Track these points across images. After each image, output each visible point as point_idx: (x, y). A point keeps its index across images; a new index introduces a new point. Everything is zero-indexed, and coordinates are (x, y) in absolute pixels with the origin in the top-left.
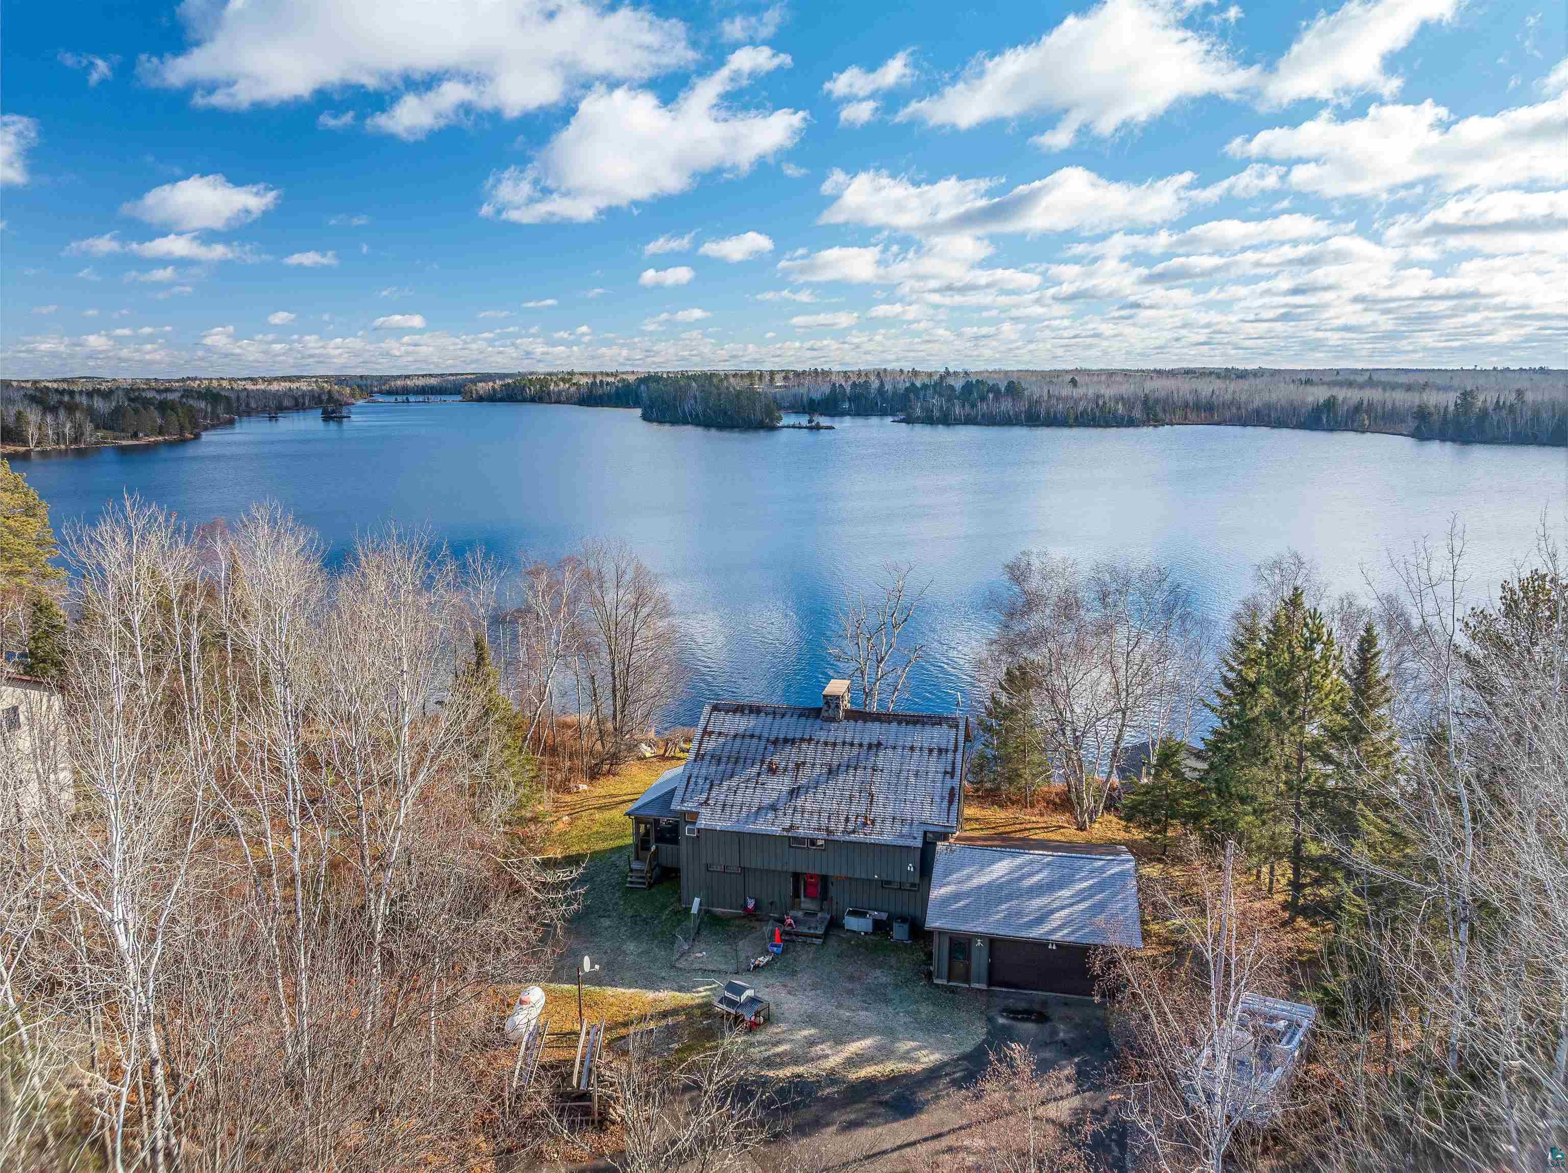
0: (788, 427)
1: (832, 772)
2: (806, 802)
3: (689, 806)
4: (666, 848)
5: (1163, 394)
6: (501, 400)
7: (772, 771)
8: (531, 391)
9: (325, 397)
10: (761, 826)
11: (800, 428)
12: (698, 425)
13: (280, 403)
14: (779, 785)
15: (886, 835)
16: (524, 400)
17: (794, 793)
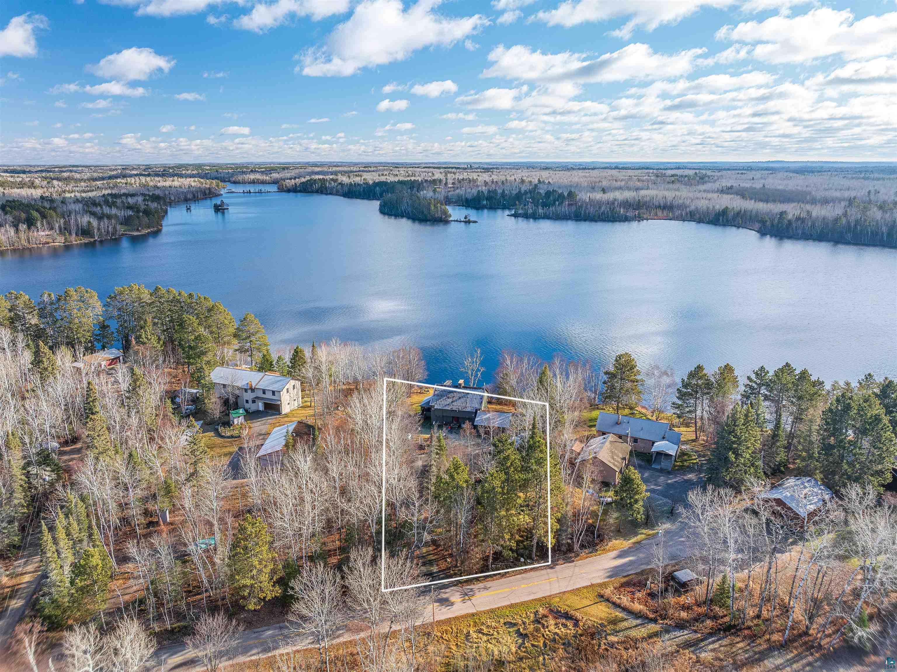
0: (454, 221)
1: (460, 398)
2: (455, 404)
3: (433, 404)
4: (428, 413)
5: (648, 199)
6: (300, 191)
7: (448, 398)
8: (316, 186)
9: (207, 192)
10: (446, 408)
11: (460, 221)
12: (409, 218)
13: (186, 197)
14: (450, 400)
15: (469, 409)
16: (312, 192)
17: (452, 402)
